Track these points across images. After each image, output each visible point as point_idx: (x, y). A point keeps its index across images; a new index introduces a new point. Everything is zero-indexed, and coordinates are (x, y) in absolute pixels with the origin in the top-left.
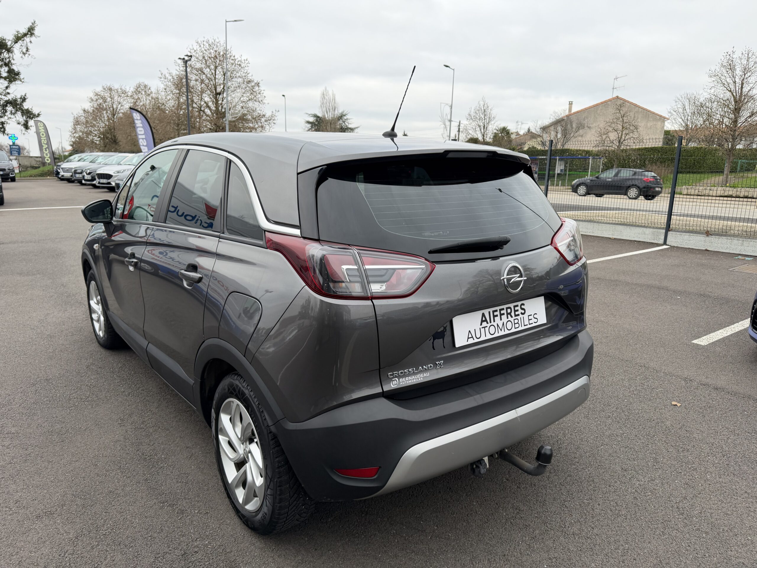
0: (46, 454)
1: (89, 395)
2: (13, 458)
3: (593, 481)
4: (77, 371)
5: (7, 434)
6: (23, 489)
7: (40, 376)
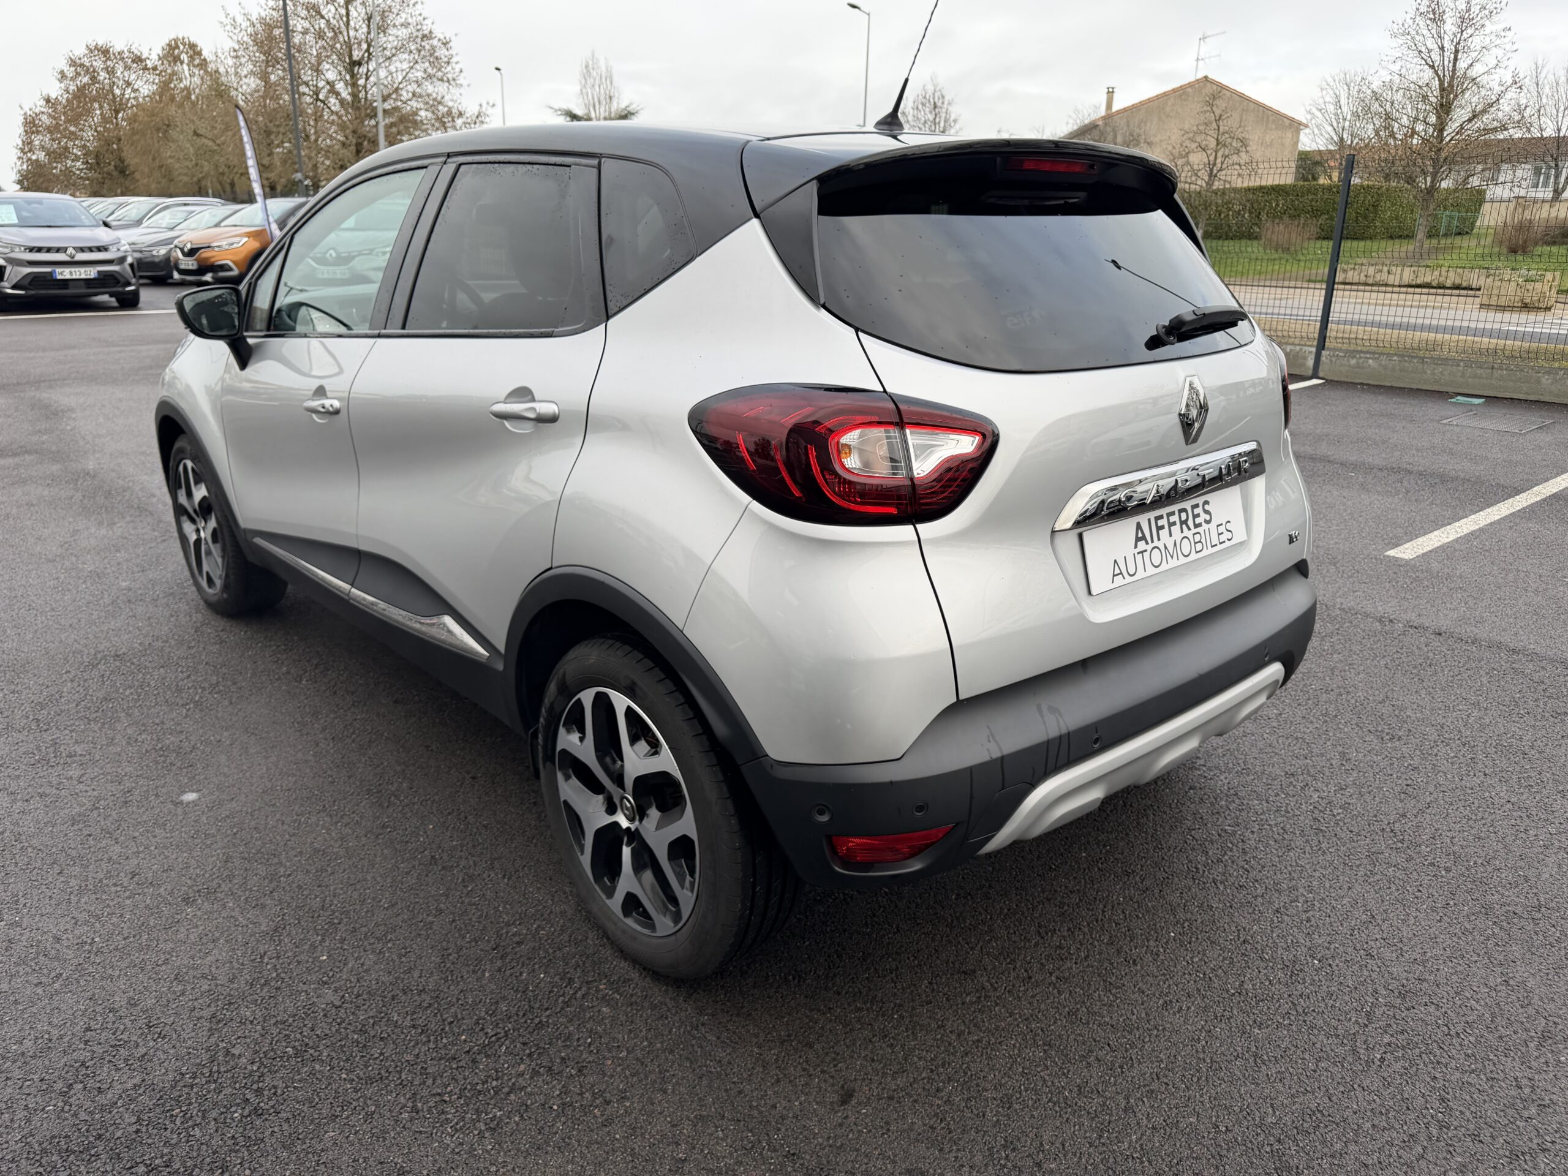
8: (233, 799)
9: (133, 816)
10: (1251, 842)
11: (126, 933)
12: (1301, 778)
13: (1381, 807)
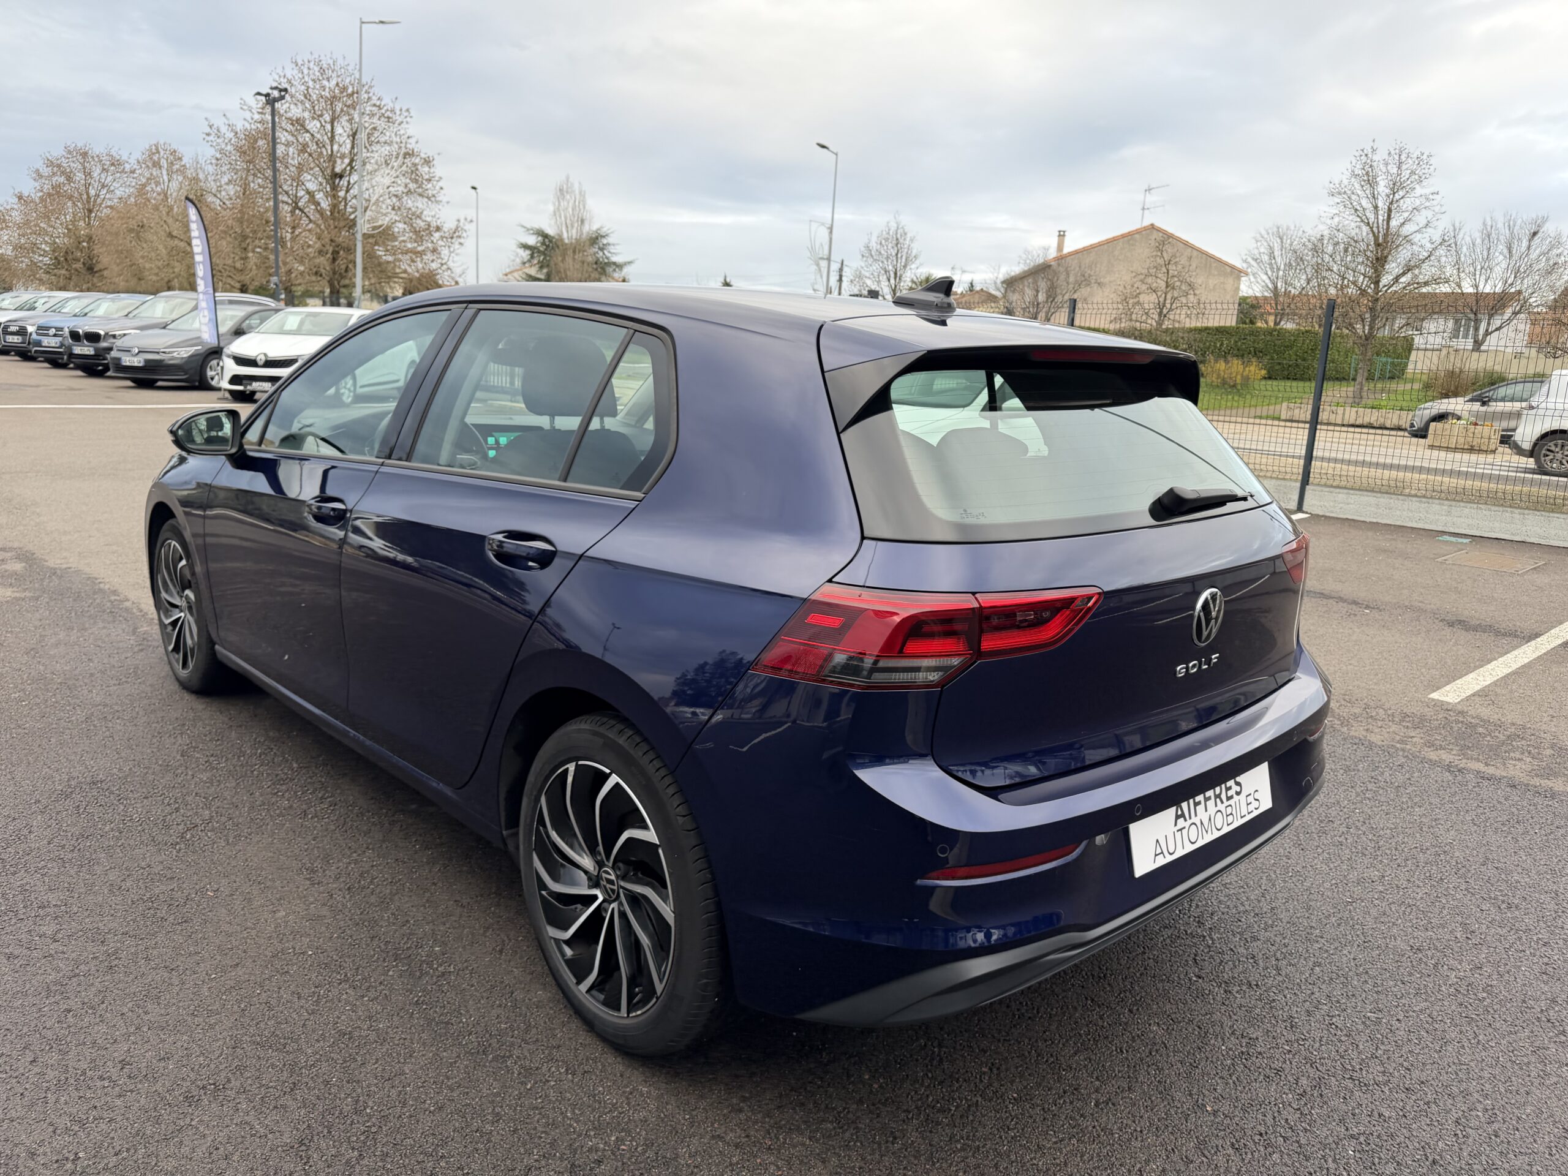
8: (237, 965)
9: (120, 986)
10: (1400, 1033)
11: (117, 1145)
12: (1429, 953)
13: (1527, 991)
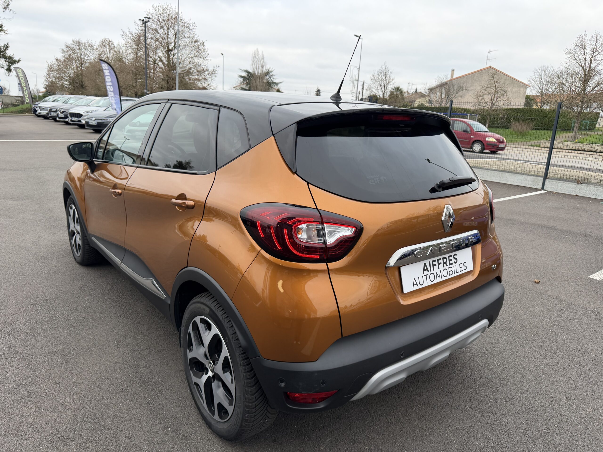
0: (53, 376)
1: (85, 316)
2: (23, 379)
3: (545, 410)
4: (71, 292)
5: (14, 354)
6: (36, 412)
7: (39, 296)
